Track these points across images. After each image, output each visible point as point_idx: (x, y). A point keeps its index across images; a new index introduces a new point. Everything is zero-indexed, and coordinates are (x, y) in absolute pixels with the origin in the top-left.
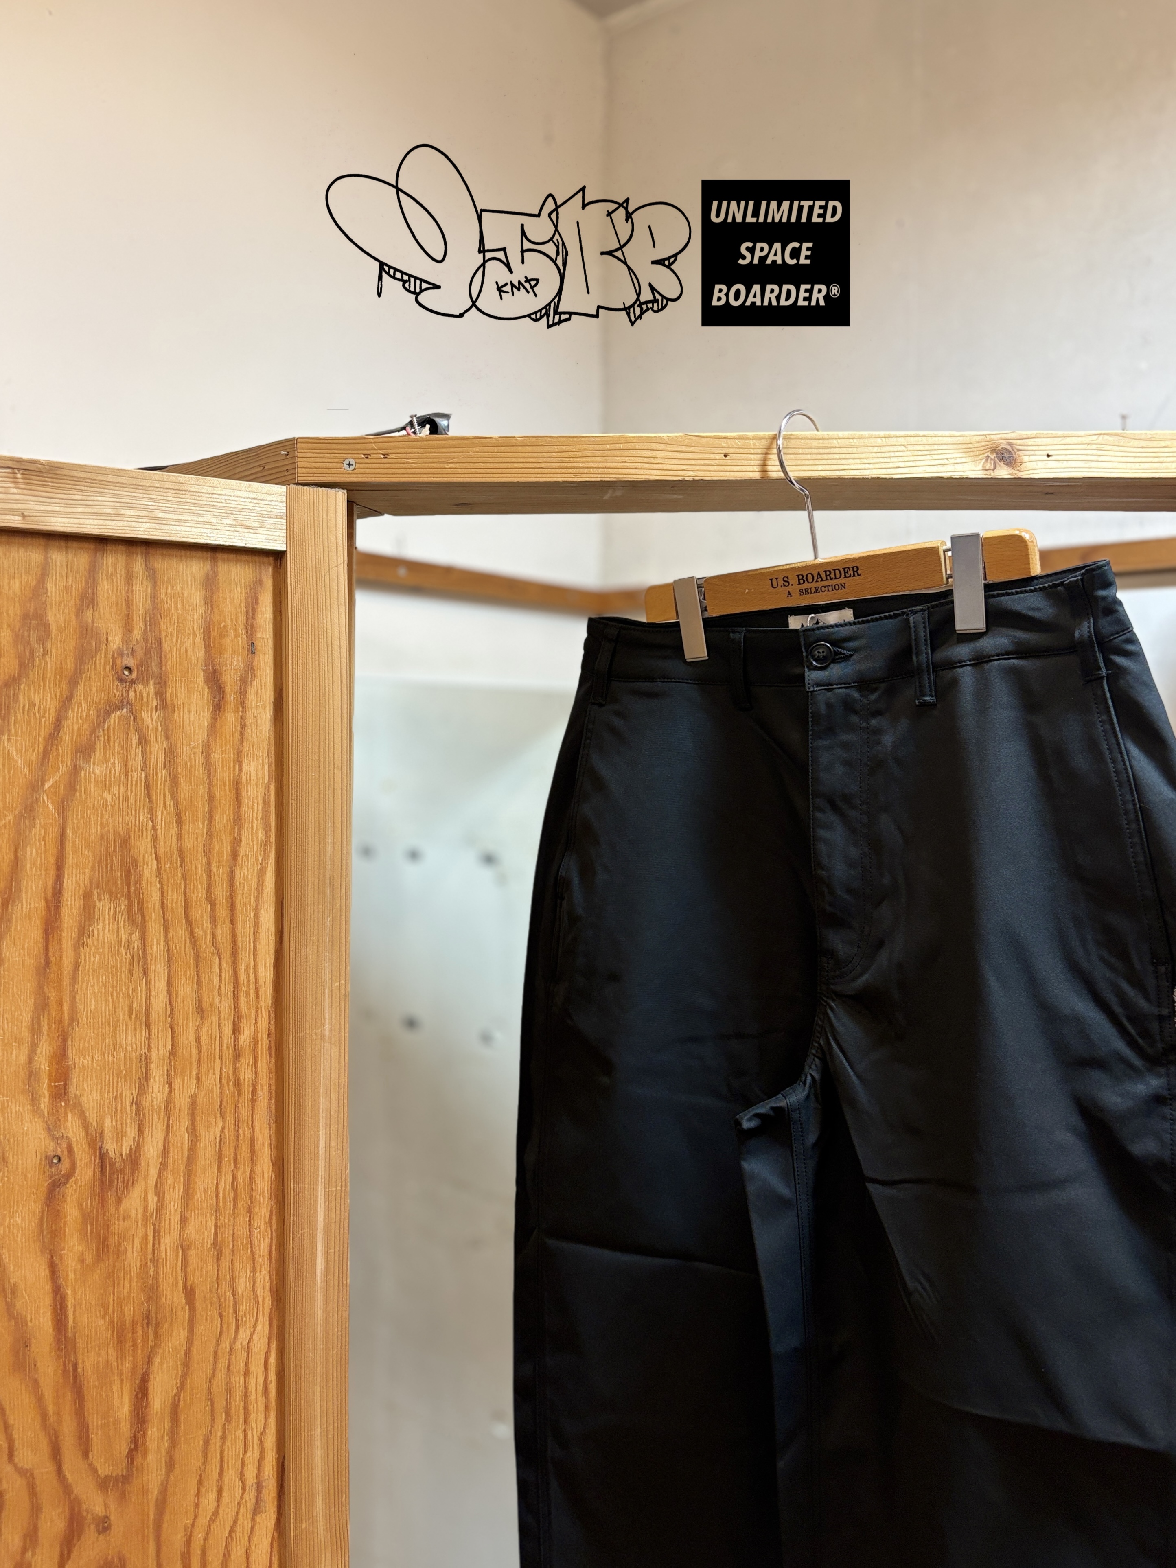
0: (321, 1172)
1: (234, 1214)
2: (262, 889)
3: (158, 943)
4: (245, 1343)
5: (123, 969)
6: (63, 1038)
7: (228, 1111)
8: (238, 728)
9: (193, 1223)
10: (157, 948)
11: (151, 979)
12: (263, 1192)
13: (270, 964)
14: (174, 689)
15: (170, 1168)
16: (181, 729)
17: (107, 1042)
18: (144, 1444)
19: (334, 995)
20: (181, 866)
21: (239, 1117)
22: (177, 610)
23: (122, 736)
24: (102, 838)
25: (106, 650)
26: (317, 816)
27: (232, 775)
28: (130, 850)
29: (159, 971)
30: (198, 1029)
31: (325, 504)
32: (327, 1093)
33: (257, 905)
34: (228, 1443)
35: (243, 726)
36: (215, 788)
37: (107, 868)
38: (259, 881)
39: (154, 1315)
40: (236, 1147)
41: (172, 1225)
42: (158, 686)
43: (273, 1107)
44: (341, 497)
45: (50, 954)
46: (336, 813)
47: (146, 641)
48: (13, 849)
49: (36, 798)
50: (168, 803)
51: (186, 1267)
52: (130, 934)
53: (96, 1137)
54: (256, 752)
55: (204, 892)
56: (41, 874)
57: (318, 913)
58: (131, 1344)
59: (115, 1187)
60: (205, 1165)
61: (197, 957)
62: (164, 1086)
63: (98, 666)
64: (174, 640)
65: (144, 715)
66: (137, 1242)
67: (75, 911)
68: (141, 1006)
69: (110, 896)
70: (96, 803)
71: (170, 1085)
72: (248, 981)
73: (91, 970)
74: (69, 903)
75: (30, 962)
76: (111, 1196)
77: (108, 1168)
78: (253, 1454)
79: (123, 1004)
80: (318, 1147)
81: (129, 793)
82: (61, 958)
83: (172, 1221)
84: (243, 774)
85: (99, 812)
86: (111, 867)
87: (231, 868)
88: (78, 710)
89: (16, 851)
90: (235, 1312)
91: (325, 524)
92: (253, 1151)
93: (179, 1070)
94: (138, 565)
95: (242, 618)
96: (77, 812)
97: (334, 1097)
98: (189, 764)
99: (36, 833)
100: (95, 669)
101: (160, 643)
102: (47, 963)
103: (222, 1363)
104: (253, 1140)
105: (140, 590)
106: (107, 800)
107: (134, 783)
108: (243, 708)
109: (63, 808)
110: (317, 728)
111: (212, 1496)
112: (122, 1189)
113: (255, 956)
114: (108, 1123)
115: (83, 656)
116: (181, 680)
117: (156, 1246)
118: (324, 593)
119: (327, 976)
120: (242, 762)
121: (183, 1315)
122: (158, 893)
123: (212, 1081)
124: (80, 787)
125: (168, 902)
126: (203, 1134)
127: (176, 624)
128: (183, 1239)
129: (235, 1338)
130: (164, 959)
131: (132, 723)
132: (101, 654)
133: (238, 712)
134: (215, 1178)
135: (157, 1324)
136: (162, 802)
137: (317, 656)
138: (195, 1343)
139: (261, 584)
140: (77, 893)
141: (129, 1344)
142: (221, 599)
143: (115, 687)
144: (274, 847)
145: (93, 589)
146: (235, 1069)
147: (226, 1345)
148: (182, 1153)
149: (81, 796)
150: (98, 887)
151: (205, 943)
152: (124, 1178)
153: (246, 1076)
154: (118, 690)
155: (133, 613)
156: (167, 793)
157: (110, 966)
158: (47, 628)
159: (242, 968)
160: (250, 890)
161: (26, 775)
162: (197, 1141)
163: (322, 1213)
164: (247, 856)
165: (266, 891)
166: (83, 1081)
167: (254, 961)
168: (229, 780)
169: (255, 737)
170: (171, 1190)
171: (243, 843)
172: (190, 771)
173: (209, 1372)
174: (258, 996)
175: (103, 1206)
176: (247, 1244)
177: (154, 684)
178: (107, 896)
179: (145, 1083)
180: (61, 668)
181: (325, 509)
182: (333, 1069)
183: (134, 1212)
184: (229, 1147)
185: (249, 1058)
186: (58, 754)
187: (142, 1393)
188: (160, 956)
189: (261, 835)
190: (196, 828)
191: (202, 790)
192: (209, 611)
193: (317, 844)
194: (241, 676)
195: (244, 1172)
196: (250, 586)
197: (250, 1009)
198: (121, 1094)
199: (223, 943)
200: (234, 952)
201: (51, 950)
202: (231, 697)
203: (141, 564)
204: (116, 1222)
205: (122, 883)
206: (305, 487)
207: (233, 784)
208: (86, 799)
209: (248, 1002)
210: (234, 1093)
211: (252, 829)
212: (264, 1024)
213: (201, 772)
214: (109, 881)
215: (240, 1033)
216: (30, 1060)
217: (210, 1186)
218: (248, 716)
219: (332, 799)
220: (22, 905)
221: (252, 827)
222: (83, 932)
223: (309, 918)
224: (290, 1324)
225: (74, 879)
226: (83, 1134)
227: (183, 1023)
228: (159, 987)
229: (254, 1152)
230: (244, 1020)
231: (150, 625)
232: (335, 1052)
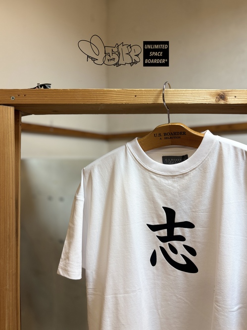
19: (10, 274)
31: (7, 111)
32: (8, 308)
44: (12, 109)
57: (4, 248)
91: (7, 118)
118: (6, 141)
119: (8, 269)
182: (10, 299)
223: (1, 250)
232: (11, 293)
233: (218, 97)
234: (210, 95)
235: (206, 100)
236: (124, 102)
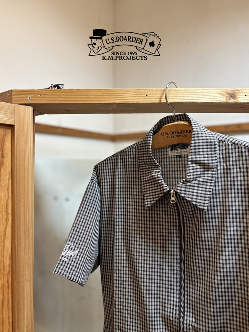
0: (26, 323)
2: (5, 235)
13: (8, 258)
31: (27, 111)
32: (27, 297)
33: (4, 240)
38: (4, 232)
44: (31, 109)
46: (29, 207)
54: (4, 190)
72: (1, 265)
80: (25, 316)
104: (3, 318)
110: (24, 181)
113: (3, 257)
118: (26, 138)
119: (27, 260)
137: (24, 158)
139: (6, 135)
160: (2, 235)
167: (3, 259)
174: (4, 270)
189: (5, 217)
196: (3, 136)
206: (20, 105)
212: (6, 279)
219: (28, 203)
229: (3, 321)
232: (30, 283)
233: (228, 96)
234: (220, 94)
235: (216, 99)
236: (135, 102)
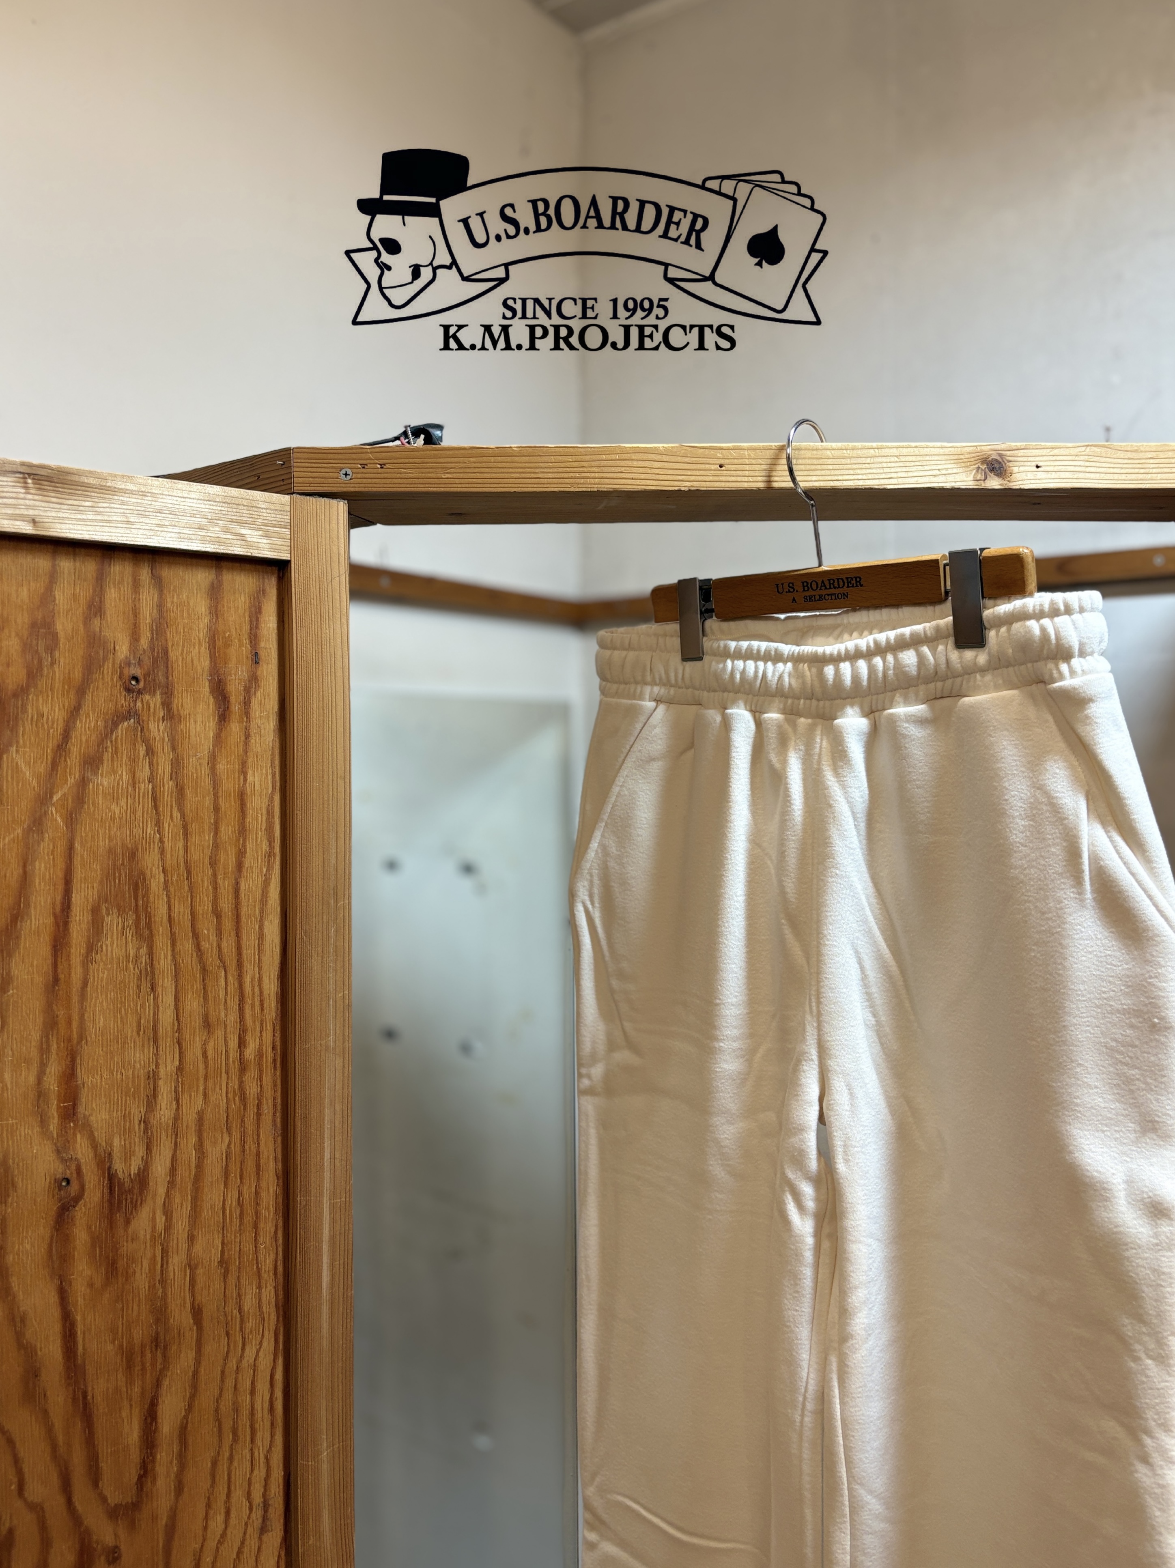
0: (327, 1184)
1: (240, 1230)
2: (266, 901)
3: (166, 957)
4: (252, 1361)
5: (131, 984)
6: (72, 1058)
7: (234, 1126)
8: (243, 738)
9: (200, 1241)
10: (164, 963)
11: (158, 994)
12: (269, 1206)
13: (274, 976)
14: (180, 699)
15: (178, 1186)
16: (187, 740)
17: (116, 1059)
18: (153, 1469)
19: (338, 1005)
20: (187, 879)
21: (244, 1131)
22: (183, 619)
23: (129, 746)
24: (111, 851)
25: (114, 660)
26: (321, 825)
27: (237, 786)
28: (138, 863)
29: (166, 984)
30: (205, 1043)
31: (327, 514)
32: (332, 1103)
33: (261, 917)
34: (235, 1464)
35: (247, 736)
36: (220, 799)
37: (115, 882)
38: (263, 892)
39: (162, 1337)
40: (242, 1162)
41: (180, 1245)
42: (164, 696)
43: (279, 1120)
44: (340, 508)
45: (59, 971)
46: (339, 823)
47: (153, 650)
48: (21, 864)
49: (45, 812)
50: (174, 815)
51: (193, 1287)
52: (138, 949)
53: (105, 1157)
54: (260, 763)
55: (210, 905)
56: (50, 889)
57: (323, 922)
58: (140, 1368)
59: (124, 1207)
60: (212, 1182)
61: (204, 970)
62: (171, 1103)
63: (106, 676)
64: (180, 650)
65: (152, 726)
66: (146, 1263)
67: (84, 926)
68: (149, 1021)
69: (119, 910)
70: (104, 815)
71: (177, 1101)
72: (253, 994)
73: (99, 987)
74: (78, 919)
75: (39, 980)
76: (119, 1218)
77: (116, 1189)
78: (260, 1473)
79: (132, 1020)
80: (323, 1159)
81: (137, 806)
82: (70, 975)
83: (180, 1240)
84: (247, 785)
85: (107, 825)
86: (119, 881)
87: (236, 879)
88: (86, 721)
89: (25, 866)
90: (241, 1329)
91: (327, 535)
92: (258, 1166)
93: (187, 1086)
94: (145, 573)
95: (246, 628)
96: (86, 825)
97: (338, 1107)
98: (195, 775)
99: (45, 847)
100: (103, 678)
101: (166, 652)
102: (56, 980)
103: (229, 1382)
104: (258, 1154)
105: (146, 599)
106: (115, 813)
107: (141, 795)
108: (247, 718)
109: (71, 820)
110: (321, 738)
111: (220, 1518)
112: (130, 1209)
113: (260, 968)
114: (116, 1142)
115: (91, 666)
116: (187, 690)
117: (165, 1266)
118: (327, 603)
119: (331, 987)
120: (246, 773)
121: (191, 1337)
122: (166, 907)
123: (218, 1097)
124: (88, 800)
125: (175, 915)
126: (210, 1150)
127: (182, 634)
128: (190, 1258)
129: (242, 1356)
130: (171, 972)
131: (139, 733)
132: (108, 663)
133: (242, 722)
134: (222, 1194)
135: (165, 1348)
136: (169, 814)
137: (321, 666)
138: (203, 1363)
139: (264, 594)
140: (85, 908)
141: (138, 1368)
142: (225, 608)
143: (123, 697)
144: (278, 858)
145: (101, 598)
146: (241, 1083)
147: (232, 1364)
148: (190, 1171)
149: (89, 807)
150: (106, 901)
151: (211, 956)
152: (132, 1199)
153: (252, 1090)
154: (125, 701)
155: (140, 623)
156: (174, 805)
157: (118, 982)
158: (55, 636)
159: (247, 980)
160: (255, 902)
161: (34, 787)
162: (204, 1158)
163: (327, 1225)
164: (252, 868)
165: (270, 902)
166: (92, 1101)
167: (259, 974)
168: (234, 791)
169: (259, 748)
170: (179, 1209)
171: (248, 854)
172: (197, 782)
173: (217, 1392)
174: (262, 1009)
175: (111, 1228)
176: (252, 1260)
177: (161, 694)
178: (115, 911)
179: (153, 1101)
180: (69, 678)
181: (327, 519)
182: (337, 1079)
183: (142, 1232)
184: (235, 1163)
185: (255, 1071)
186: (66, 766)
187: (151, 1416)
188: (168, 970)
189: (265, 846)
190: (202, 840)
191: (208, 802)
192: (214, 620)
193: (321, 854)
194: (245, 686)
195: (250, 1187)
196: (254, 596)
197: (255, 1021)
198: (130, 1113)
199: (229, 956)
200: (240, 965)
201: (60, 967)
202: (236, 707)
203: (148, 573)
204: (125, 1244)
205: (130, 897)
206: (308, 497)
207: (238, 795)
208: (94, 811)
209: (253, 1016)
210: (240, 1108)
211: (256, 841)
212: (268, 1037)
213: (207, 782)
214: (117, 895)
215: (245, 1047)
216: (39, 1081)
217: (217, 1203)
218: (251, 726)
219: (335, 809)
220: (31, 921)
221: (257, 837)
222: (91, 948)
223: (314, 929)
224: (296, 1339)
225: (83, 894)
226: (91, 1155)
227: (190, 1037)
228: (166, 1002)
229: (260, 1166)
230: (249, 1034)
231: (157, 634)
232: (339, 1062)
233: (984, 467)
234: (958, 461)
235: (942, 479)
236: (685, 486)
